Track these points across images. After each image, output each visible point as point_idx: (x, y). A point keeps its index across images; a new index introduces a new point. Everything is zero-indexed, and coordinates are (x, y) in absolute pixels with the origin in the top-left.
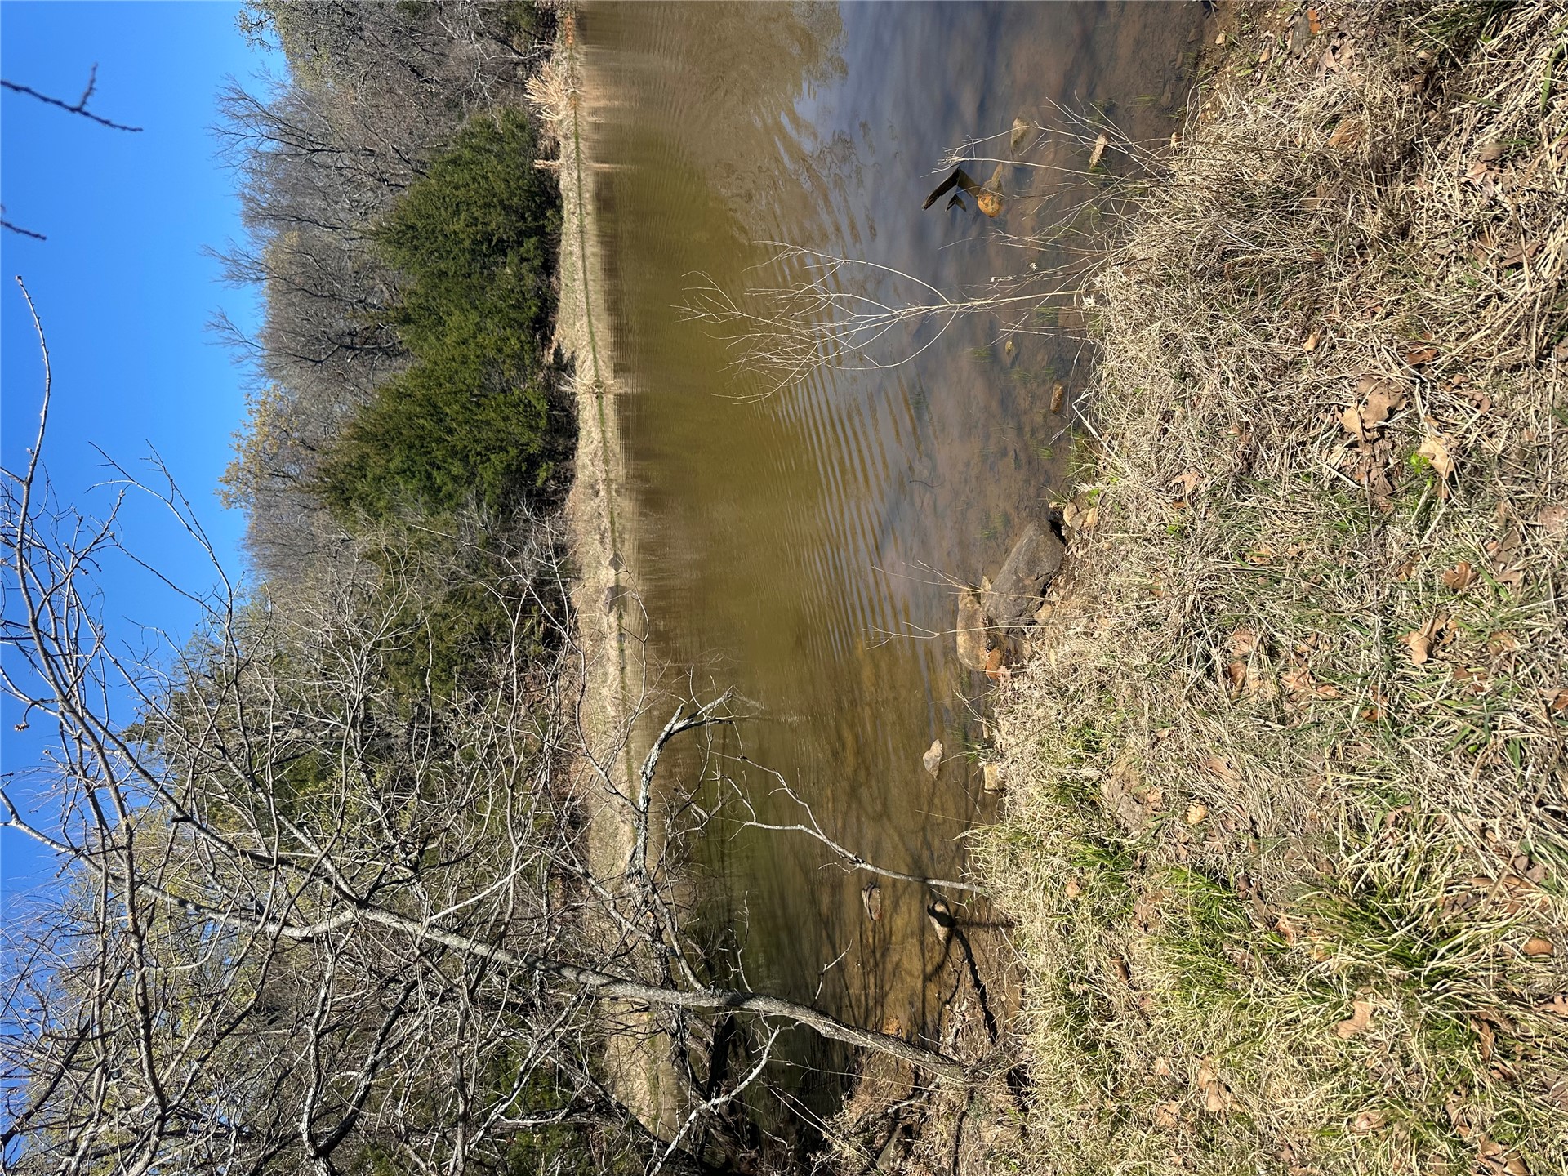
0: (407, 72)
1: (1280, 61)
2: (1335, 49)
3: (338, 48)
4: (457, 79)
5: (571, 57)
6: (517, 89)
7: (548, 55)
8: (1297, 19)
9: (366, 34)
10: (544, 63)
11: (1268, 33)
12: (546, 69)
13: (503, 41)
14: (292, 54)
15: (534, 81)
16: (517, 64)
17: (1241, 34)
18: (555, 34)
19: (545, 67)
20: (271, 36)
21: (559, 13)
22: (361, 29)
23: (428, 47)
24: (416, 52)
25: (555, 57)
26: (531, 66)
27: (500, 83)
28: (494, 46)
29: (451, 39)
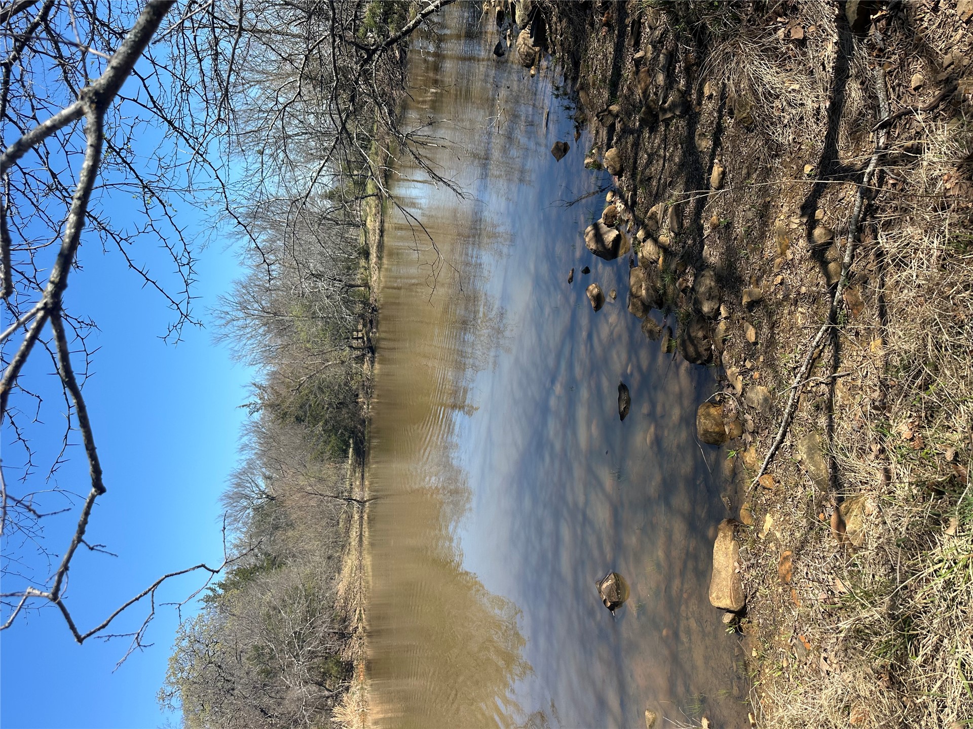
0: (258, 712)
1: (796, 666)
2: (825, 659)
3: (218, 703)
4: (289, 713)
5: (362, 688)
6: (327, 714)
7: (347, 689)
8: (794, 641)
9: (236, 692)
10: (344, 695)
11: (781, 649)
12: (345, 699)
13: (320, 684)
14: (187, 711)
15: (338, 707)
16: (328, 697)
17: (765, 650)
18: (352, 676)
19: (345, 697)
20: (176, 702)
21: (355, 663)
22: (233, 689)
23: (273, 695)
24: (266, 699)
25: (352, 690)
26: (337, 698)
27: (316, 712)
28: (315, 688)
29: (288, 687)
